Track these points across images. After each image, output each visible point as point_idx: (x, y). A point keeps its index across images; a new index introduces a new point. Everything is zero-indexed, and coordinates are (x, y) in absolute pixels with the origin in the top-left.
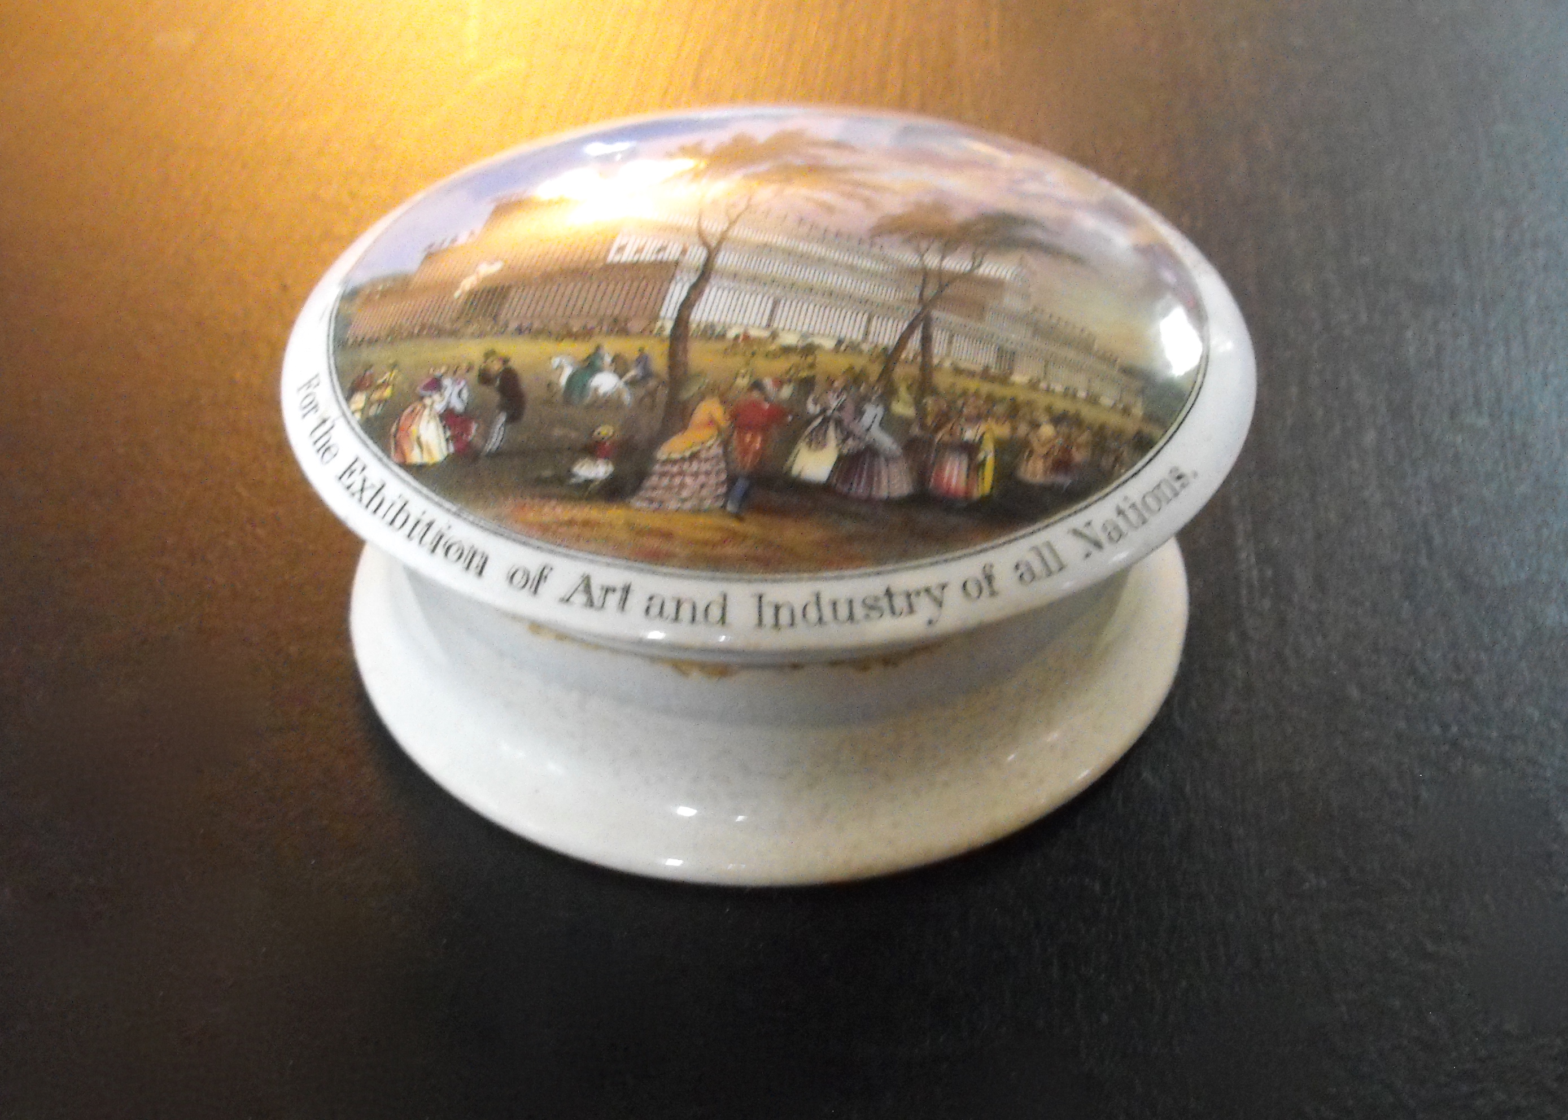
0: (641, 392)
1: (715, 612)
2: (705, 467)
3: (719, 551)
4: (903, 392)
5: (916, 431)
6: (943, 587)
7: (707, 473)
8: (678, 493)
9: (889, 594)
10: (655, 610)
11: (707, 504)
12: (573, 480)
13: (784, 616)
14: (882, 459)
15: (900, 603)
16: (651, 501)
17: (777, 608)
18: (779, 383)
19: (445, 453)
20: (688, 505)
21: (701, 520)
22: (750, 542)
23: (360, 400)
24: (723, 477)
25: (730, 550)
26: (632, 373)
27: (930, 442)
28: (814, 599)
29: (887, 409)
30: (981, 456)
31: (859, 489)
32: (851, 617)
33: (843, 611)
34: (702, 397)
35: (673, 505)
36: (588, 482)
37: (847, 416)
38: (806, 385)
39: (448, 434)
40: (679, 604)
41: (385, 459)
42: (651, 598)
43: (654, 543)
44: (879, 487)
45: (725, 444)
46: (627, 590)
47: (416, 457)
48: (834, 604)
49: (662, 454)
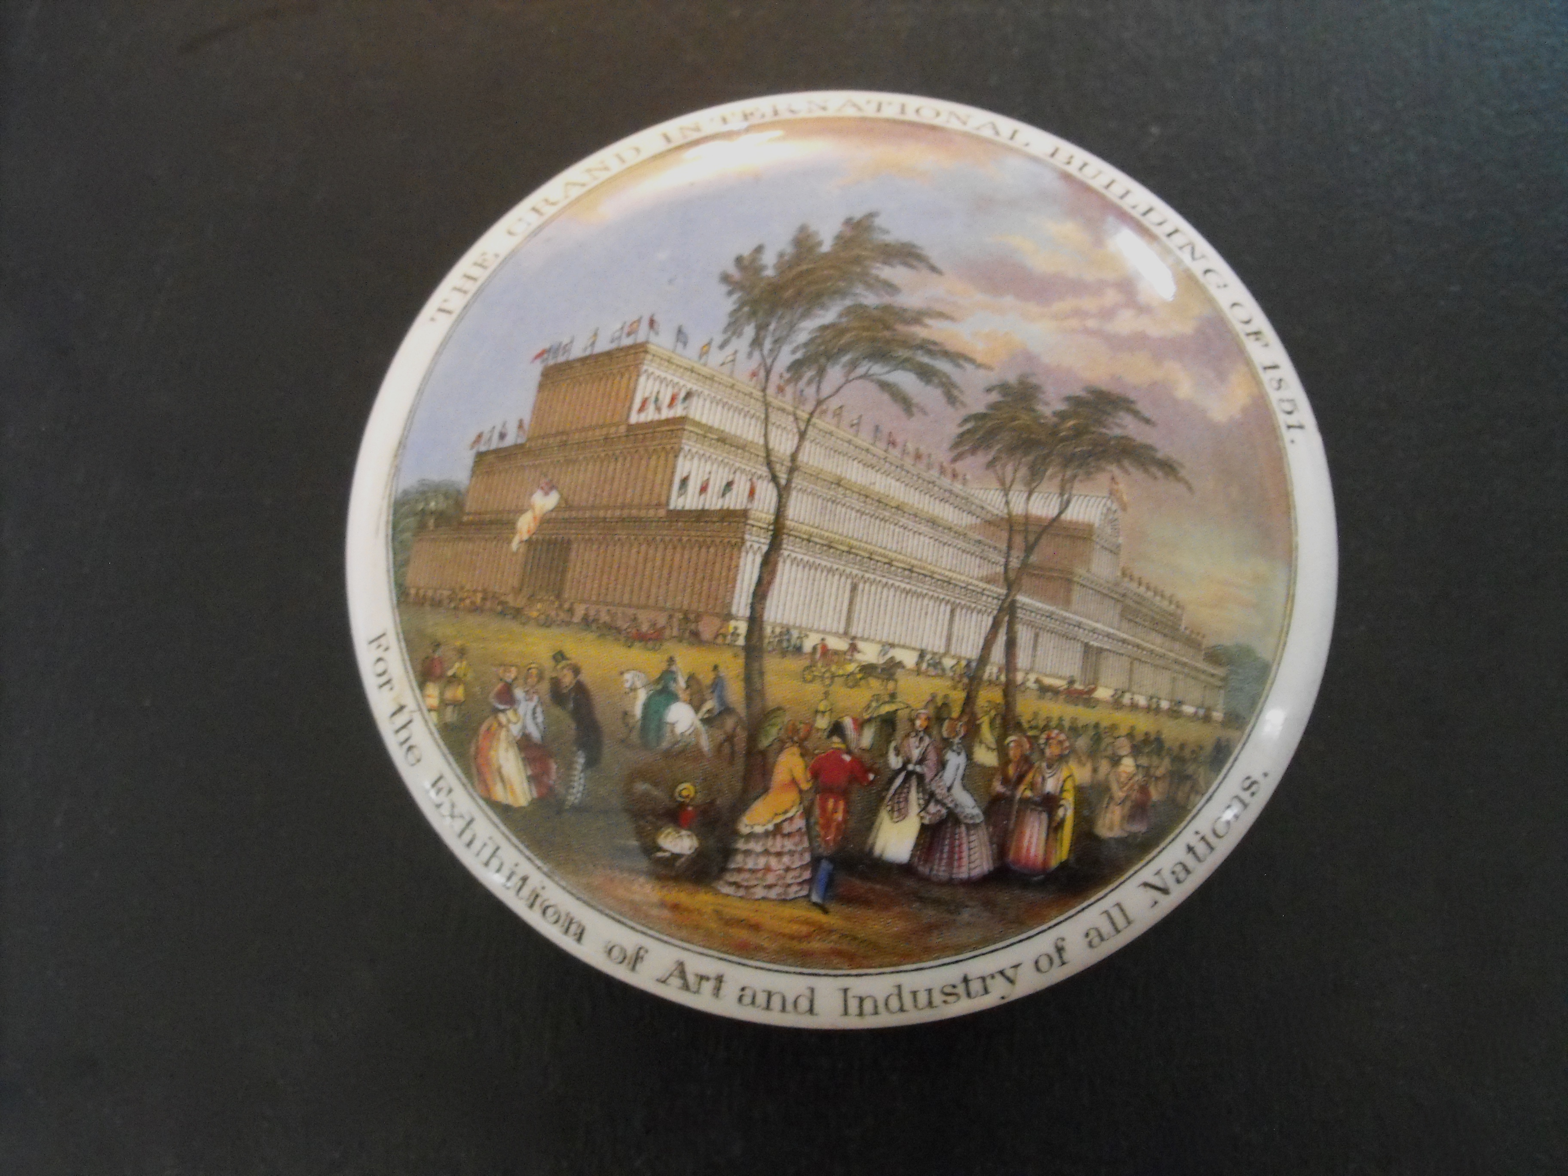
0: (720, 736)
1: (804, 1004)
2: (789, 844)
3: (804, 946)
4: (986, 731)
5: (998, 787)
6: (1016, 966)
7: (791, 853)
8: (763, 879)
9: (966, 980)
10: (747, 1000)
11: (793, 892)
12: (660, 854)
13: (868, 1006)
14: (964, 827)
15: (976, 986)
16: (737, 885)
17: (861, 1000)
18: (860, 725)
19: (529, 799)
20: (773, 894)
21: (787, 911)
22: (834, 937)
23: (433, 690)
24: (807, 858)
25: (816, 945)
26: (708, 705)
27: (1010, 800)
28: (896, 991)
29: (969, 757)
30: (1060, 812)
31: (940, 871)
32: (930, 1004)
33: (923, 998)
34: (781, 745)
35: (760, 892)
36: (676, 857)
37: (927, 770)
38: (888, 723)
39: (529, 771)
40: (770, 995)
41: (469, 786)
42: (743, 989)
43: (743, 934)
44: (960, 866)
45: (807, 813)
46: (720, 979)
47: (500, 794)
48: (914, 994)
49: (746, 824)
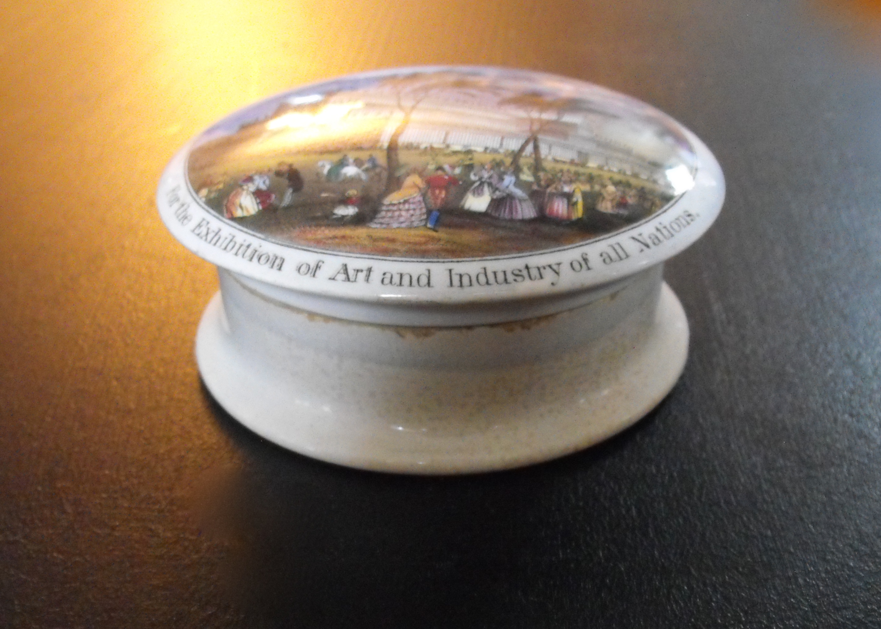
0: (372, 174)
1: (424, 280)
2: (412, 206)
3: (423, 247)
4: (525, 169)
5: (535, 187)
6: (559, 264)
7: (414, 210)
8: (398, 219)
9: (527, 267)
10: (387, 281)
11: (415, 224)
12: (335, 217)
13: (466, 280)
14: (517, 201)
15: (534, 272)
16: (381, 224)
17: (461, 276)
18: (453, 167)
19: (257, 210)
20: (403, 225)
21: (412, 232)
22: (442, 243)
23: (204, 192)
24: (424, 210)
25: (430, 246)
26: (366, 166)
27: (544, 193)
28: (483, 271)
29: (517, 177)
30: (574, 199)
31: (505, 214)
32: (506, 280)
33: (501, 277)
34: (408, 174)
35: (395, 225)
36: (343, 217)
37: (494, 181)
38: (470, 167)
39: (258, 201)
40: (401, 276)
42: (384, 274)
43: (385, 245)
44: (517, 212)
45: (424, 195)
46: (370, 270)
47: (239, 213)
48: (495, 273)
49: (387, 201)
